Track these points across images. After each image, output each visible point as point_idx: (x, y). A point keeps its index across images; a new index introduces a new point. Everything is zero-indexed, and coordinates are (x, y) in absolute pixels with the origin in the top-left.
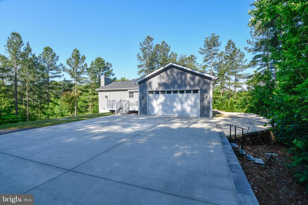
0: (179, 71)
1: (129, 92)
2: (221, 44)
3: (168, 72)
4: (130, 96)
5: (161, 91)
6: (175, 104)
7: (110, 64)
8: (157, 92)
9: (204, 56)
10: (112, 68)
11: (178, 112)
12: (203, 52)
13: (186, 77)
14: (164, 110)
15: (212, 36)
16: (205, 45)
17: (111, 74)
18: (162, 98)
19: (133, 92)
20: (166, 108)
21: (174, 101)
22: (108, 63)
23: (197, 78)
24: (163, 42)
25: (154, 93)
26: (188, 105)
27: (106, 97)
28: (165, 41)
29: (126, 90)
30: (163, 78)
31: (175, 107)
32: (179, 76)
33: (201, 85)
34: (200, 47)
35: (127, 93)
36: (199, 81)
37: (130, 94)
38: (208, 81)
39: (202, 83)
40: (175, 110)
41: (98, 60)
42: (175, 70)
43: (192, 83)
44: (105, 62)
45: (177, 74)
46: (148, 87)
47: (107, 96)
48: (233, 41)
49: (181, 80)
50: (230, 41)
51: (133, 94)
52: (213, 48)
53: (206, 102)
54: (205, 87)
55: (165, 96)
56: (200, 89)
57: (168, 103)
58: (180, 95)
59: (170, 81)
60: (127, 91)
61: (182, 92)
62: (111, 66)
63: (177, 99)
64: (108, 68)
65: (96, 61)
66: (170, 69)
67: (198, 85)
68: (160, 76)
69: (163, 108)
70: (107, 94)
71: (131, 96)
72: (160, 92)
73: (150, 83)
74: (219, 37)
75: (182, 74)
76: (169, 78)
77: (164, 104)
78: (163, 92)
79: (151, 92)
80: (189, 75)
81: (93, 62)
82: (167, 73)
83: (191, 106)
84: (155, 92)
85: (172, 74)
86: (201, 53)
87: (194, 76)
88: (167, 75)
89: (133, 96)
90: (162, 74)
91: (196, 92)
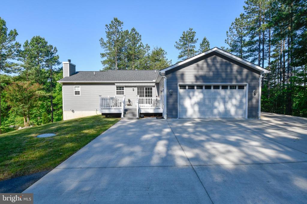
0: (224, 60)
1: (117, 87)
2: (197, 41)
3: (209, 60)
4: (117, 92)
5: (197, 86)
6: (216, 104)
7: (54, 48)
8: (192, 87)
9: (180, 51)
10: (57, 54)
11: (219, 113)
12: (180, 47)
13: (232, 70)
14: (201, 112)
15: (190, 31)
16: (180, 40)
17: (56, 62)
18: (198, 96)
19: (123, 87)
20: (203, 109)
21: (215, 99)
22: (52, 46)
23: (245, 71)
24: (133, 30)
25: (187, 87)
26: (233, 105)
27: (77, 93)
28: (135, 28)
29: (113, 84)
30: (202, 69)
31: (216, 108)
32: (224, 67)
33: (249, 80)
34: (176, 41)
35: (114, 88)
36: (247, 76)
37: (117, 89)
38: (257, 75)
39: (250, 77)
40: (215, 111)
41: (37, 40)
42: (219, 59)
43: (239, 77)
44: (48, 45)
45: (221, 64)
46: (179, 80)
47: (79, 92)
48: (208, 39)
49: (226, 72)
50: (205, 39)
51: (123, 89)
52: (190, 44)
53: (254, 101)
54: (253, 83)
55: (202, 92)
56: (248, 84)
57: (207, 102)
58: (222, 92)
59: (211, 74)
60: (115, 85)
61: (225, 87)
62: (55, 51)
63: (218, 97)
64: (52, 54)
65: (33, 41)
66: (212, 57)
67: (246, 80)
68: (198, 65)
69: (200, 109)
70: (79, 88)
71: (120, 92)
72: (195, 87)
73: (182, 75)
74: (195, 33)
75: (227, 65)
76: (210, 70)
77: (200, 104)
78: (200, 87)
79: (183, 87)
80: (235, 67)
81: (27, 41)
82: (207, 62)
83: (235, 106)
84: (189, 86)
85: (214, 65)
86: (177, 48)
87: (241, 67)
88: (208, 65)
89: (123, 92)
90: (200, 63)
91: (241, 87)
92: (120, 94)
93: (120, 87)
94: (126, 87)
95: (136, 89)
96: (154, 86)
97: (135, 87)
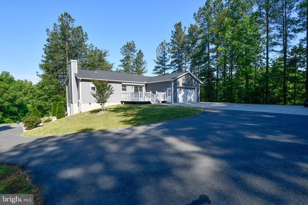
0: (191, 77)
4: (122, 89)
6: (188, 96)
18: (182, 92)
20: (184, 98)
26: (192, 97)
29: (120, 83)
31: (188, 98)
32: (190, 80)
35: (121, 86)
40: (188, 100)
51: (126, 87)
53: (198, 95)
57: (185, 95)
59: (187, 82)
61: (190, 89)
63: (188, 93)
67: (196, 86)
68: (183, 78)
73: (179, 82)
78: (183, 88)
80: (194, 81)
82: (186, 77)
88: (186, 79)
89: (126, 89)
91: (195, 89)
92: (124, 90)
93: (124, 86)
94: (128, 85)
95: (134, 87)
96: (144, 86)
97: (133, 85)
